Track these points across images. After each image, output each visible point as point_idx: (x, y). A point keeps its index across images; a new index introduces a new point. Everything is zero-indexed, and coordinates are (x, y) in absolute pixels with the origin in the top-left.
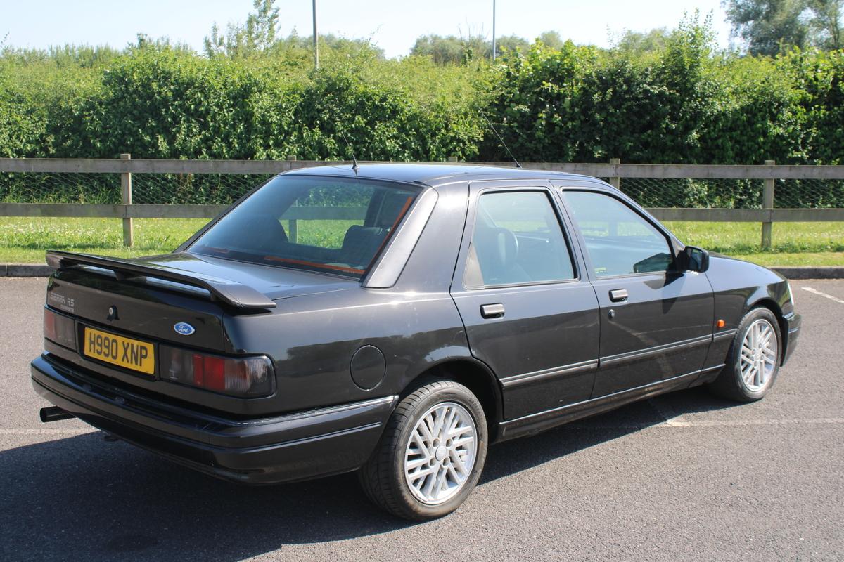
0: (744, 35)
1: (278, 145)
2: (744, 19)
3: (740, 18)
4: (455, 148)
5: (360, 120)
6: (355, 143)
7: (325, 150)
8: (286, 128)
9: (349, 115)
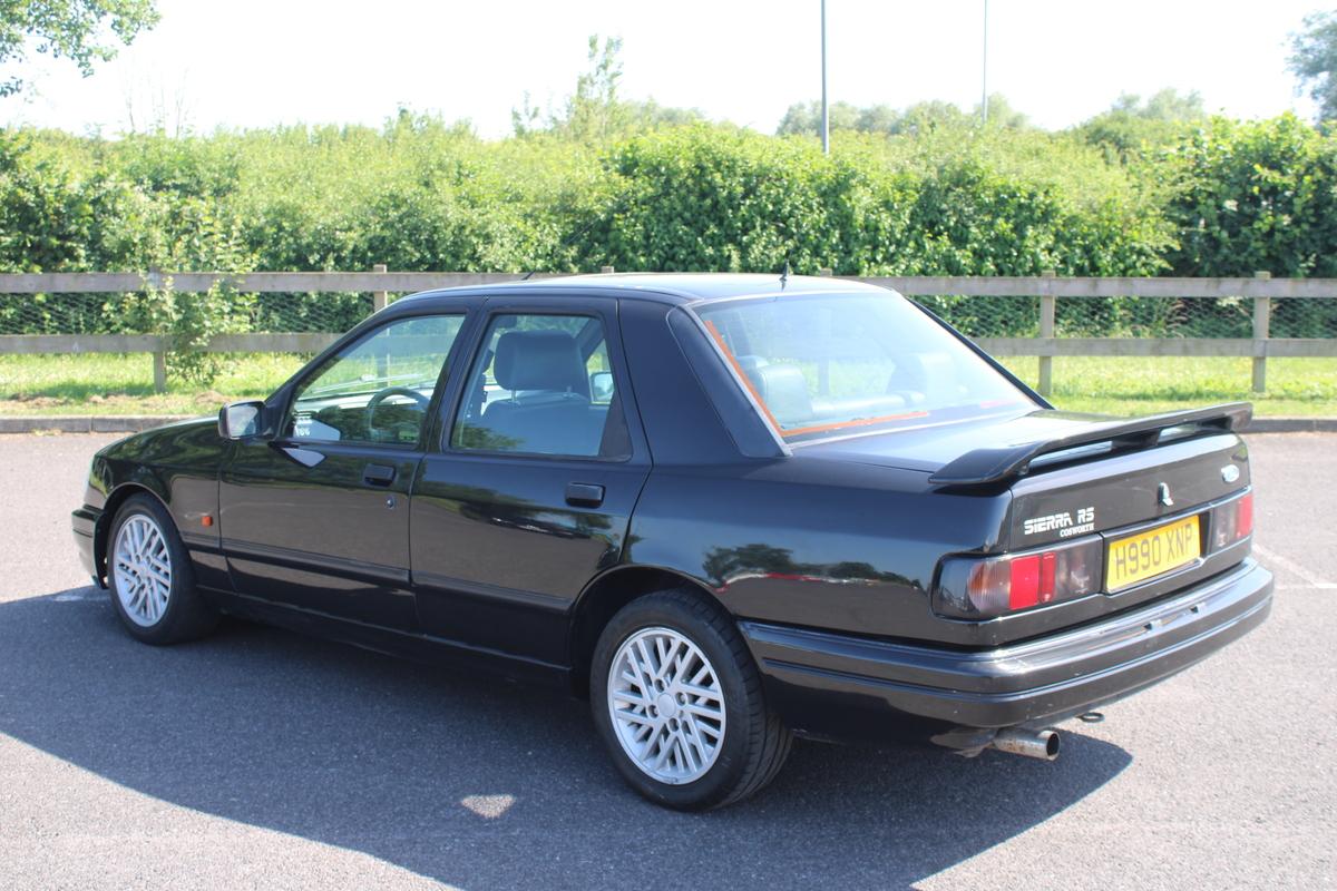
0: (1314, 95)
1: (890, 259)
2: (1313, 70)
3: (1307, 68)
4: (1135, 263)
5: (1003, 226)
6: (995, 257)
7: (956, 265)
8: (899, 236)
9: (987, 219)
